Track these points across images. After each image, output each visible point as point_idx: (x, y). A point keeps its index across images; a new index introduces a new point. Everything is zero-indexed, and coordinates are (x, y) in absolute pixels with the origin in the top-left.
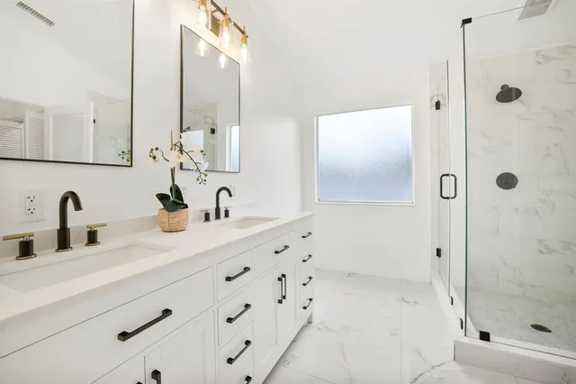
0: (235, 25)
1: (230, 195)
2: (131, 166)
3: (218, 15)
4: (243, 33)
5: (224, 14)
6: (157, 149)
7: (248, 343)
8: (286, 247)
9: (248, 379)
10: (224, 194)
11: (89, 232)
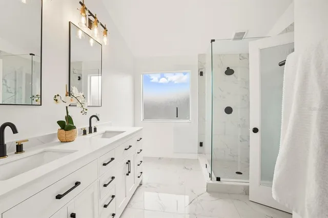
0: (101, 25)
1: (98, 120)
2: (41, 105)
3: (91, 18)
4: (105, 28)
5: (95, 18)
6: (58, 95)
7: (113, 197)
8: (130, 146)
9: (113, 215)
10: (94, 119)
11: (17, 146)
